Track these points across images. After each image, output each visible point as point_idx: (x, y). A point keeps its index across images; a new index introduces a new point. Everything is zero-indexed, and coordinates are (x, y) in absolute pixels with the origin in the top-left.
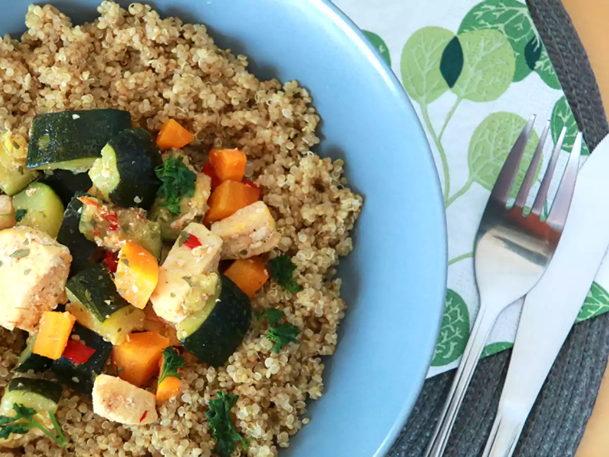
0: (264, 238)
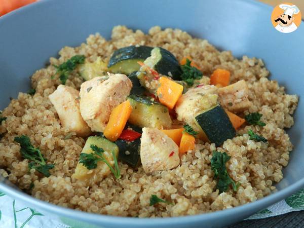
0: (242, 97)
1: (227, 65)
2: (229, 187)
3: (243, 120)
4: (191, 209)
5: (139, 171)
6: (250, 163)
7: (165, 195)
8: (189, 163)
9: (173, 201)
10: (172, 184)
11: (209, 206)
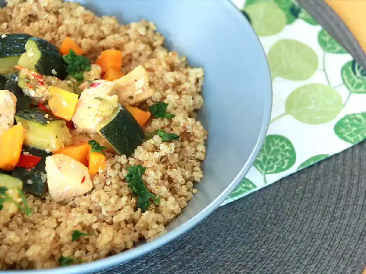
0: (143, 87)
1: (114, 39)
2: (150, 202)
3: (148, 114)
4: (117, 236)
5: (48, 201)
6: (166, 169)
7: (85, 225)
8: (102, 184)
9: (95, 231)
10: (90, 211)
11: (133, 229)
